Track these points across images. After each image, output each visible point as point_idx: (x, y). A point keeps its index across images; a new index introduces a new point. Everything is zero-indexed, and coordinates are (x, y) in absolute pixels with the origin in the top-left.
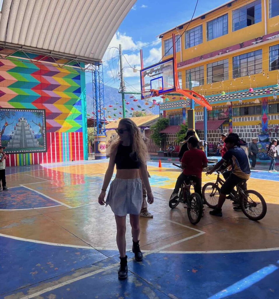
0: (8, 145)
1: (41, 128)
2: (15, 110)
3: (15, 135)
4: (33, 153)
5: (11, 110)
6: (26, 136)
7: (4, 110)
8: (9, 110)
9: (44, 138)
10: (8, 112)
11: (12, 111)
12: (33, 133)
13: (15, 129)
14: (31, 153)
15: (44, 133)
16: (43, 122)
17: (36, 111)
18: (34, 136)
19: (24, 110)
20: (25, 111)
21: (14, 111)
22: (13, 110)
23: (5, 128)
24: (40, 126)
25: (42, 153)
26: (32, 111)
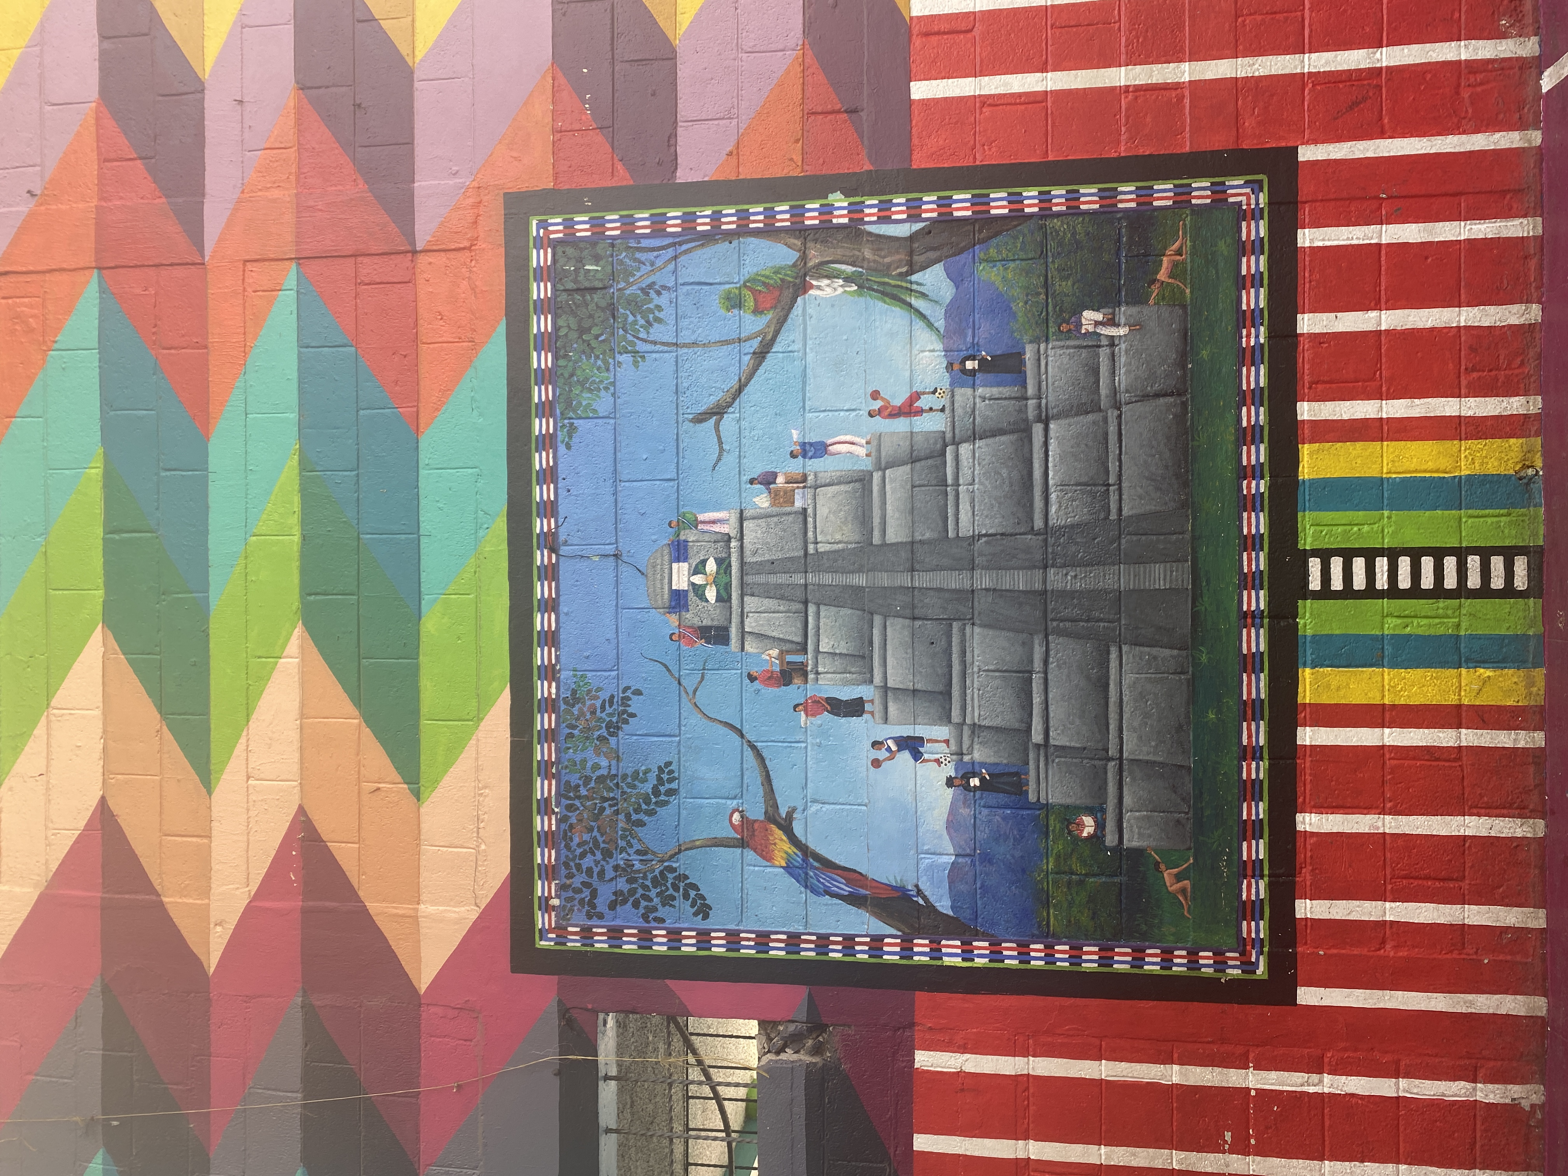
0: (1131, 841)
1: (823, 271)
2: (543, 689)
3: (946, 718)
4: (1306, 411)
5: (540, 752)
6: (966, 528)
7: (541, 856)
8: (542, 788)
9: (1017, 217)
10: (566, 791)
11: (549, 736)
12: (909, 409)
13: (855, 708)
14: (1306, 451)
15: (914, 216)
16: (715, 235)
17: (540, 360)
18: (963, 394)
19: (540, 557)
20: (551, 542)
21: (550, 705)
22: (543, 721)
23: (828, 865)
24: (803, 288)
25: (1307, 238)
26: (539, 426)
